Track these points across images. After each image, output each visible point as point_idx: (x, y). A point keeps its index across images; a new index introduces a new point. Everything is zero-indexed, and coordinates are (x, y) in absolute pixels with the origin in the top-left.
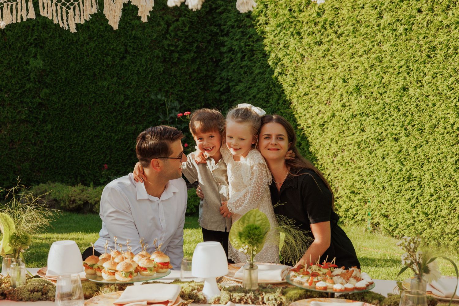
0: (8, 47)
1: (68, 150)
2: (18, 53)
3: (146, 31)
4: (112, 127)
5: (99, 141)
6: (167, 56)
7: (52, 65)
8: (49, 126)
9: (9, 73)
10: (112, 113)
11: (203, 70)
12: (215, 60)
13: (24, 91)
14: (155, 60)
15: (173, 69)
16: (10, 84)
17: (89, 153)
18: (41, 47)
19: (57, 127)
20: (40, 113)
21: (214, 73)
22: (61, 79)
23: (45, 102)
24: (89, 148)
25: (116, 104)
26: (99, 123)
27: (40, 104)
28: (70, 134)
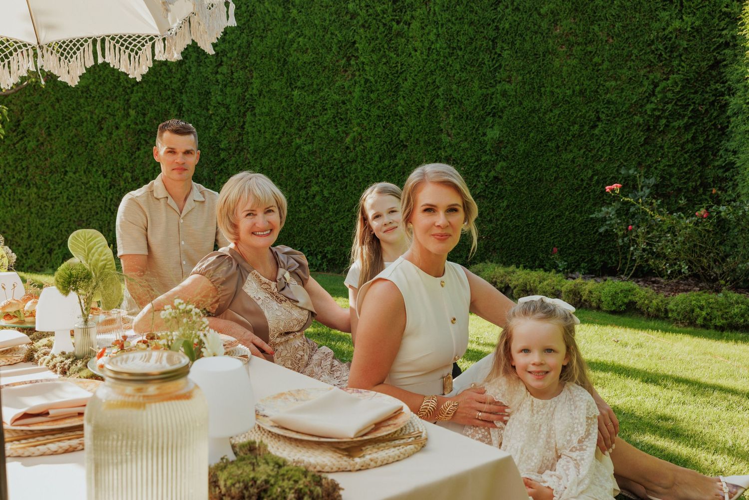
0: (465, 117)
1: (525, 230)
2: (476, 124)
3: (624, 94)
4: (577, 206)
5: (561, 221)
6: (650, 123)
7: (510, 136)
8: (505, 203)
9: (465, 145)
10: (577, 190)
11: (701, 139)
12: (719, 127)
13: (480, 164)
14: (635, 128)
15: (660, 140)
16: (465, 157)
17: (548, 234)
18: (500, 117)
19: (514, 204)
20: (497, 188)
21: (717, 144)
22: (519, 151)
23: (501, 176)
24: (549, 229)
25: (582, 180)
26: (561, 202)
27: (495, 178)
28: (528, 213)
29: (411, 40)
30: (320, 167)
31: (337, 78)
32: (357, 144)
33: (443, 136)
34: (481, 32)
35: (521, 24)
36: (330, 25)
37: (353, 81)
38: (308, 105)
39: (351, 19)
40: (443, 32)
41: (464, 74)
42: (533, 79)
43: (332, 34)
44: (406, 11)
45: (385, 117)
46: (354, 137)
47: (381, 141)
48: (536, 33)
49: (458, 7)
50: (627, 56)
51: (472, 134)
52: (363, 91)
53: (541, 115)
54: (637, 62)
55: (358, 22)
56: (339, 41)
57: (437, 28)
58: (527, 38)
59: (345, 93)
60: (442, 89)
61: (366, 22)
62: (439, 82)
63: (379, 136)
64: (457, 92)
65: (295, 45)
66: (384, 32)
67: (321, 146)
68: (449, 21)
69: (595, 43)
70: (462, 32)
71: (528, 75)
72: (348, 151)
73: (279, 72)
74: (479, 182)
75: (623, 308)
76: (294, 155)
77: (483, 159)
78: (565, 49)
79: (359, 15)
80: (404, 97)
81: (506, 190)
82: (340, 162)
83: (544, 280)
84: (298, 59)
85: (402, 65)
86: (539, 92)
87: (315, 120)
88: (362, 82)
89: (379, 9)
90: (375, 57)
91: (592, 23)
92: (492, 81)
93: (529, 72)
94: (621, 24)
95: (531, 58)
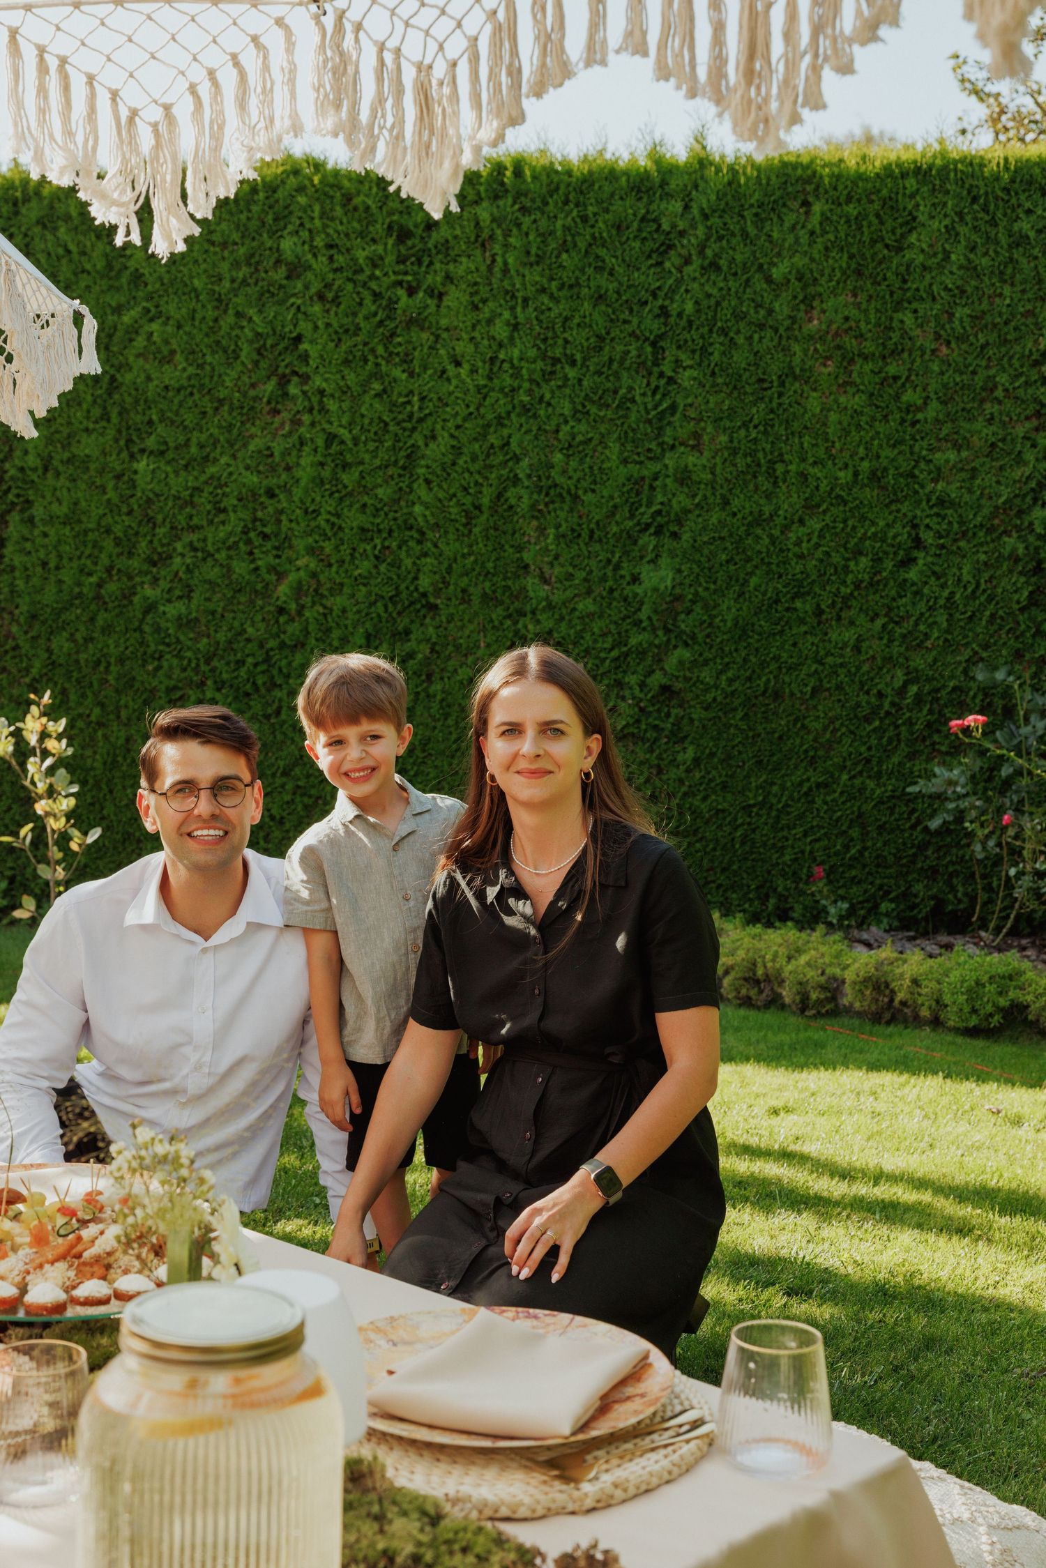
0: (585, 534)
1: (740, 821)
2: (613, 553)
3: (978, 481)
4: (868, 761)
5: (829, 798)
7: (700, 585)
8: (690, 753)
9: (586, 605)
10: (867, 719)
13: (626, 655)
14: (1005, 567)
16: (588, 636)
17: (799, 831)
18: (675, 535)
19: (712, 755)
20: (668, 715)
22: (724, 621)
23: (678, 685)
24: (801, 817)
25: (880, 695)
26: (830, 748)
27: (665, 689)
28: (747, 777)
29: (445, 335)
30: (207, 662)
31: (253, 430)
32: (307, 601)
33: (531, 582)
34: (625, 322)
35: (725, 304)
36: (235, 292)
37: (295, 437)
38: (177, 498)
39: (288, 278)
40: (528, 320)
41: (583, 427)
42: (755, 440)
43: (239, 315)
44: (431, 263)
45: (379, 531)
46: (300, 582)
47: (370, 593)
48: (761, 326)
49: (564, 256)
50: (983, 389)
51: (604, 579)
52: (322, 464)
53: (776, 532)
54: (1008, 404)
55: (307, 287)
56: (258, 335)
57: (513, 309)
58: (740, 340)
59: (273, 469)
60: (525, 463)
61: (328, 286)
62: (520, 444)
63: (364, 580)
64: (564, 472)
65: (140, 342)
66: (375, 314)
67: (211, 606)
68: (543, 290)
69: (905, 355)
70: (576, 321)
71: (743, 433)
72: (282, 619)
73: (97, 412)
74: (623, 698)
75: (996, 1020)
76: (139, 629)
77: (633, 641)
78: (831, 367)
79: (310, 267)
80: (428, 482)
81: (692, 721)
82: (261, 646)
83: (799, 951)
84: (149, 379)
85: (422, 399)
86: (771, 473)
87: (194, 537)
88: (320, 442)
89: (361, 255)
90: (351, 378)
91: (898, 306)
92: (653, 446)
93: (745, 425)
94: (967, 311)
95: (748, 389)
